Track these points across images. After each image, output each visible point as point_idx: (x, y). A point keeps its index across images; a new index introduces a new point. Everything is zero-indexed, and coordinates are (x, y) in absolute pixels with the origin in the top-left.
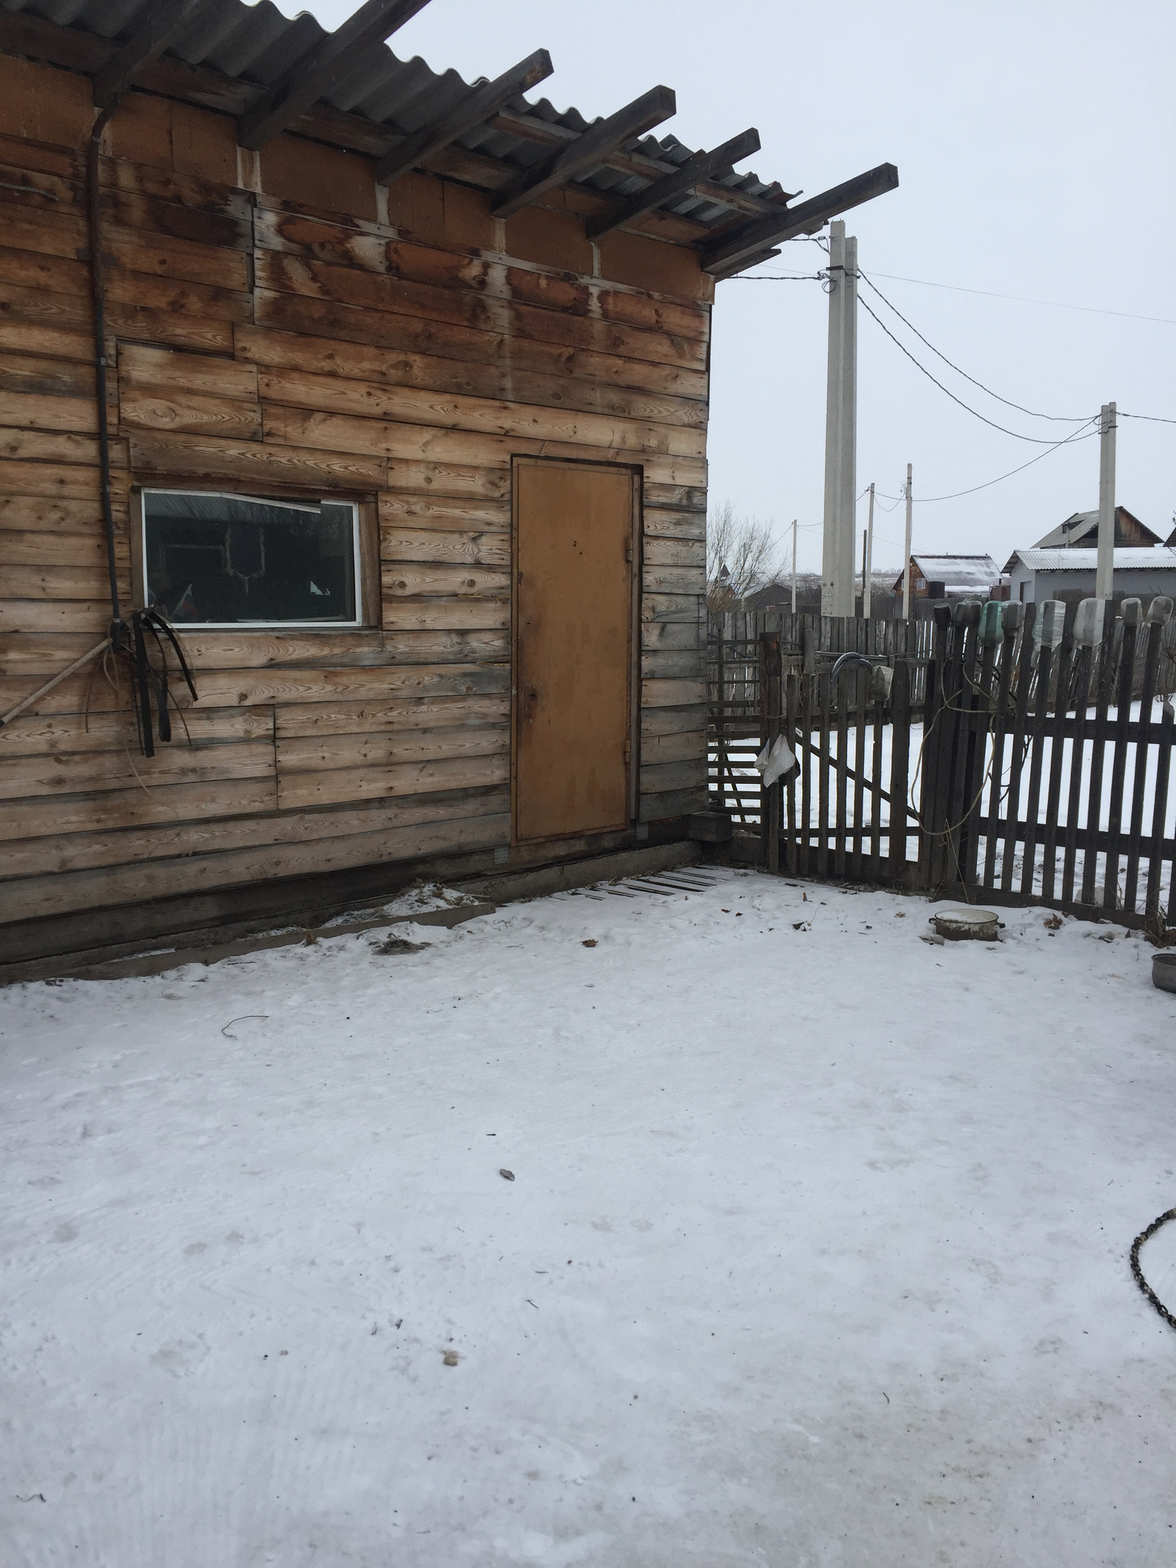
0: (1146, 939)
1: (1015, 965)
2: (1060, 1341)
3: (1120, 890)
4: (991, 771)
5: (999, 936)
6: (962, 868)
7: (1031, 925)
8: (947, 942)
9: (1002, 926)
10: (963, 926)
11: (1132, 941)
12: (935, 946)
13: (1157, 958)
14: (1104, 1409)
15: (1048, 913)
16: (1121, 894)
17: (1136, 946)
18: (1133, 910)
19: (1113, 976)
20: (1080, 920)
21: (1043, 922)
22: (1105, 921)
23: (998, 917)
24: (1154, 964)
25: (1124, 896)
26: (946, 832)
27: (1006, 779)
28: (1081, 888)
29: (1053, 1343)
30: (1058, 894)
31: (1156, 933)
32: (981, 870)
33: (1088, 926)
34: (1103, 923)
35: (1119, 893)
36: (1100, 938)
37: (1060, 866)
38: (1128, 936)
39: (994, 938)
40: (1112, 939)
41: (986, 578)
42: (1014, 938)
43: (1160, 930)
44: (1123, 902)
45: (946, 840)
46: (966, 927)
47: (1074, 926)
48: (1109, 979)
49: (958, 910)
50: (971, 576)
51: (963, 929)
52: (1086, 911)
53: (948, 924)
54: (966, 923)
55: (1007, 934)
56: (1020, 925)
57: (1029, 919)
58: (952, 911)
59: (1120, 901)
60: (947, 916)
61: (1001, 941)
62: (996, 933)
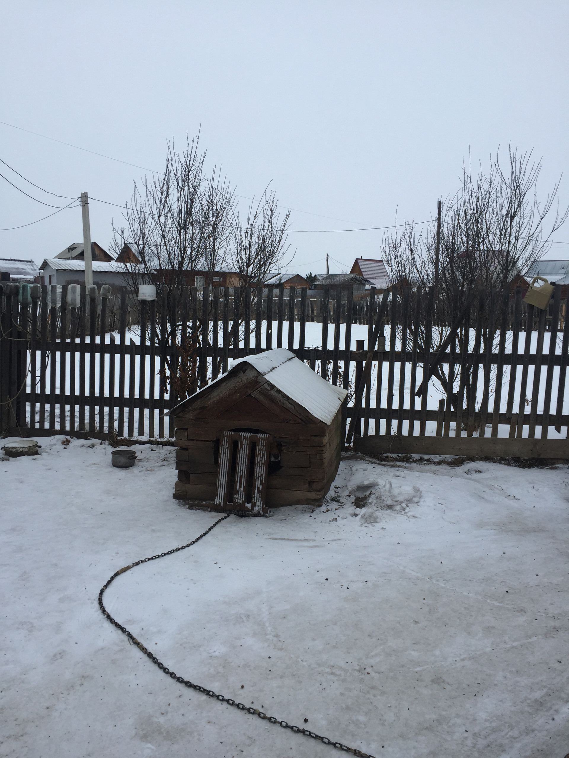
0: (109, 444)
1: (46, 466)
2: (64, 651)
3: (96, 423)
4: (30, 369)
5: (39, 452)
6: (18, 420)
7: (55, 445)
8: (11, 459)
9: (40, 447)
10: (19, 450)
11: (103, 446)
12: (5, 462)
13: (114, 453)
14: (85, 679)
15: (63, 437)
16: (97, 425)
17: (105, 449)
18: (103, 432)
19: (94, 464)
20: (79, 439)
21: (61, 442)
22: (90, 438)
23: (38, 443)
24: (112, 455)
25: (98, 425)
26: (8, 402)
27: (38, 373)
28: (78, 424)
29: (60, 654)
30: (68, 428)
31: (113, 441)
32: (28, 419)
33: (82, 441)
34: (90, 439)
35: (96, 424)
36: (89, 447)
37: (68, 414)
38: (101, 444)
39: (36, 453)
40: (94, 446)
41: (32, 272)
42: (46, 452)
43: (115, 440)
44: (98, 428)
45: (8, 406)
46: (21, 450)
47: (76, 442)
48: (93, 466)
49: (16, 442)
50: (24, 270)
51: (19, 451)
52: (81, 435)
53: (11, 449)
54: (21, 448)
55: (43, 450)
56: (49, 445)
57: (54, 442)
58: (13, 442)
59: (96, 428)
60: (10, 445)
61: (40, 455)
62: (37, 451)
